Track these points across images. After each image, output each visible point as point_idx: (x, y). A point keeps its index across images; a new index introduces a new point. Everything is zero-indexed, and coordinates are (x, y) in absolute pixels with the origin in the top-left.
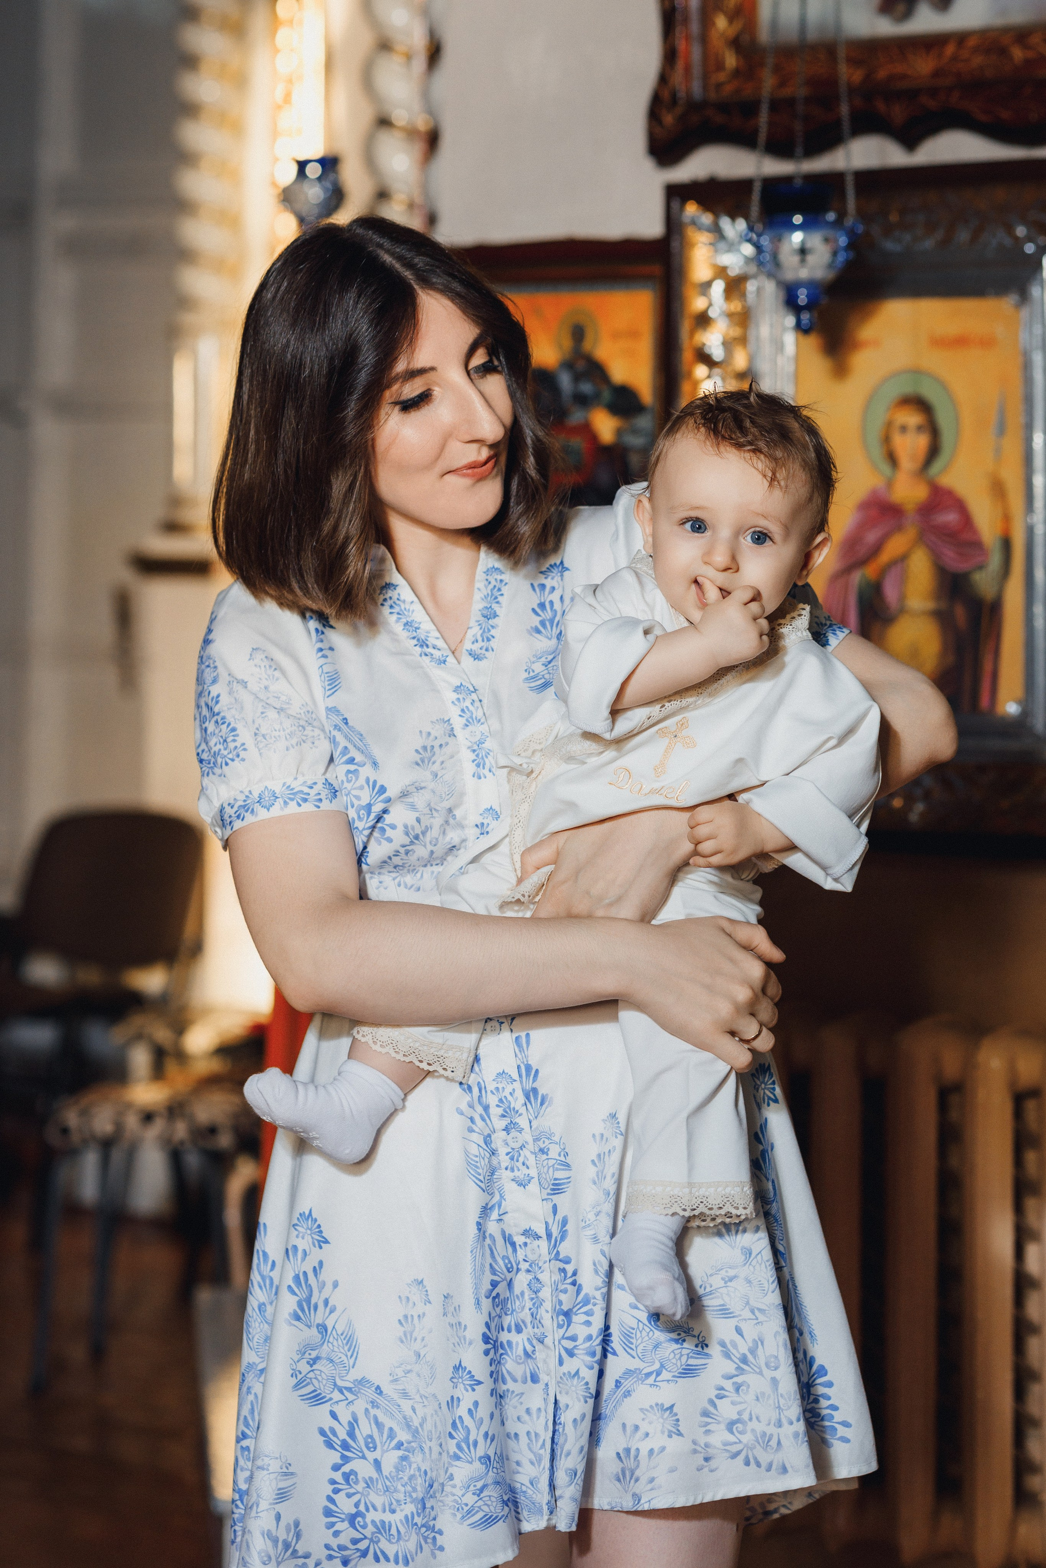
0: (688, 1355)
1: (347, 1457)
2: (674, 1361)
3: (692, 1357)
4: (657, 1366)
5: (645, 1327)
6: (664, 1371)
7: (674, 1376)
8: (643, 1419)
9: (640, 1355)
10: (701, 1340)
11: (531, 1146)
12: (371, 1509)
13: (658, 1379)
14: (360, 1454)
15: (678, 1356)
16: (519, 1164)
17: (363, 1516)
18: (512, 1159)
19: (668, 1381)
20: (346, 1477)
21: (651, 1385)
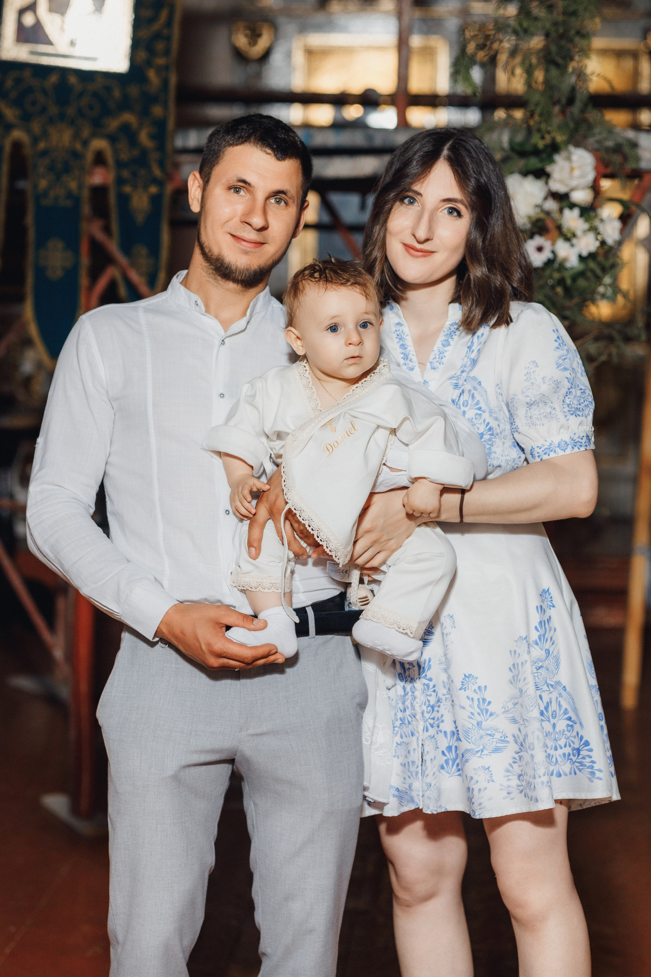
0: (496, 741)
2: (489, 745)
3: (498, 743)
4: (481, 747)
5: (476, 728)
6: (485, 750)
7: (490, 752)
8: (475, 774)
9: (473, 742)
10: (503, 734)
13: (482, 754)
15: (491, 743)
19: (487, 755)
21: (479, 757)
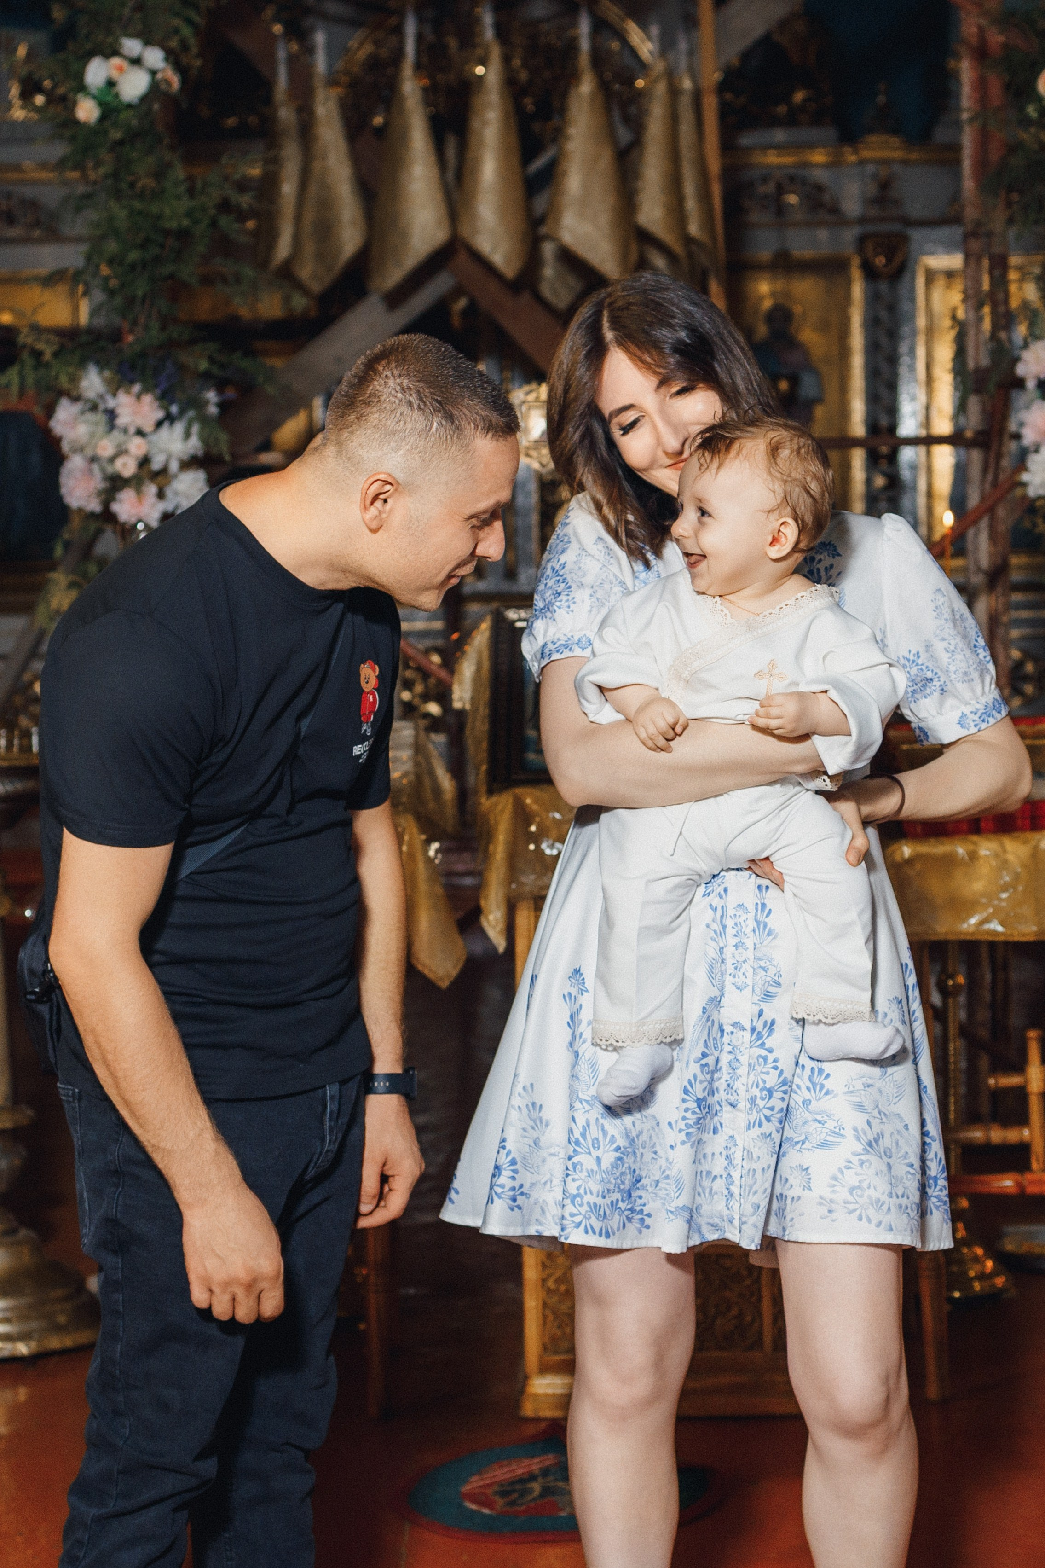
0: (827, 1133)
1: (577, 1151)
3: (830, 1135)
4: (803, 1137)
10: (839, 1123)
11: (751, 961)
12: (588, 1192)
13: (804, 1146)
14: (587, 1151)
15: (818, 1133)
16: (740, 974)
17: (582, 1197)
18: (736, 968)
19: (809, 1149)
20: (574, 1166)
